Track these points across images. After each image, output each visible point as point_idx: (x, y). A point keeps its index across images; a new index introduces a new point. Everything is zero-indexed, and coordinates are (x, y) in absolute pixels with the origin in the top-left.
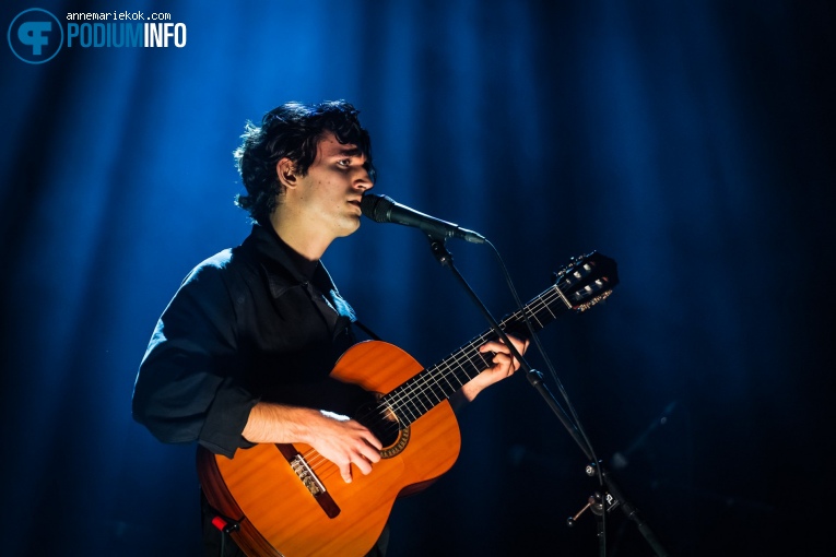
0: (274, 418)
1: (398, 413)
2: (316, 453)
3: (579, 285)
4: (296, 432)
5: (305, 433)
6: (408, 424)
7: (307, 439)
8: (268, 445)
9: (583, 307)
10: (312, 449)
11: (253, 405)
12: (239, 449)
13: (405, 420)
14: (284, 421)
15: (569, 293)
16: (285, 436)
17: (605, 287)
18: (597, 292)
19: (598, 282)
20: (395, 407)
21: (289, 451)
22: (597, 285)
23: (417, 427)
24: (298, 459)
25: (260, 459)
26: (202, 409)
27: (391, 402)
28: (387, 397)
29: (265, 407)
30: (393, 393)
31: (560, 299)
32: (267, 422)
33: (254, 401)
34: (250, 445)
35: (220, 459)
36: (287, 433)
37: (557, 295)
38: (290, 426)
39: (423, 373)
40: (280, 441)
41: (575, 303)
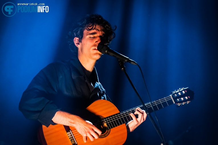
0: (64, 116)
1: (107, 124)
2: (77, 131)
3: (179, 97)
4: (71, 122)
5: (74, 123)
6: (110, 129)
7: (74, 125)
8: (61, 125)
9: (179, 104)
10: (76, 129)
11: (57, 111)
12: (51, 125)
13: (109, 127)
14: (67, 118)
15: (175, 99)
16: (67, 123)
17: (188, 100)
18: (185, 100)
19: (186, 98)
20: (107, 122)
21: (68, 129)
22: (186, 99)
23: (113, 130)
24: (70, 132)
25: (57, 129)
26: (40, 109)
27: (106, 120)
28: (105, 118)
29: (62, 113)
30: (107, 118)
31: (171, 100)
32: (62, 117)
33: (58, 109)
34: (54, 124)
35: (44, 126)
36: (68, 122)
37: (171, 98)
38: (69, 120)
39: (119, 113)
40: (65, 124)
41: (176, 102)
